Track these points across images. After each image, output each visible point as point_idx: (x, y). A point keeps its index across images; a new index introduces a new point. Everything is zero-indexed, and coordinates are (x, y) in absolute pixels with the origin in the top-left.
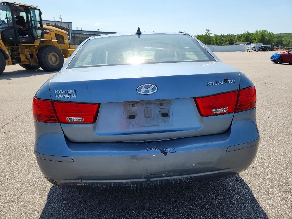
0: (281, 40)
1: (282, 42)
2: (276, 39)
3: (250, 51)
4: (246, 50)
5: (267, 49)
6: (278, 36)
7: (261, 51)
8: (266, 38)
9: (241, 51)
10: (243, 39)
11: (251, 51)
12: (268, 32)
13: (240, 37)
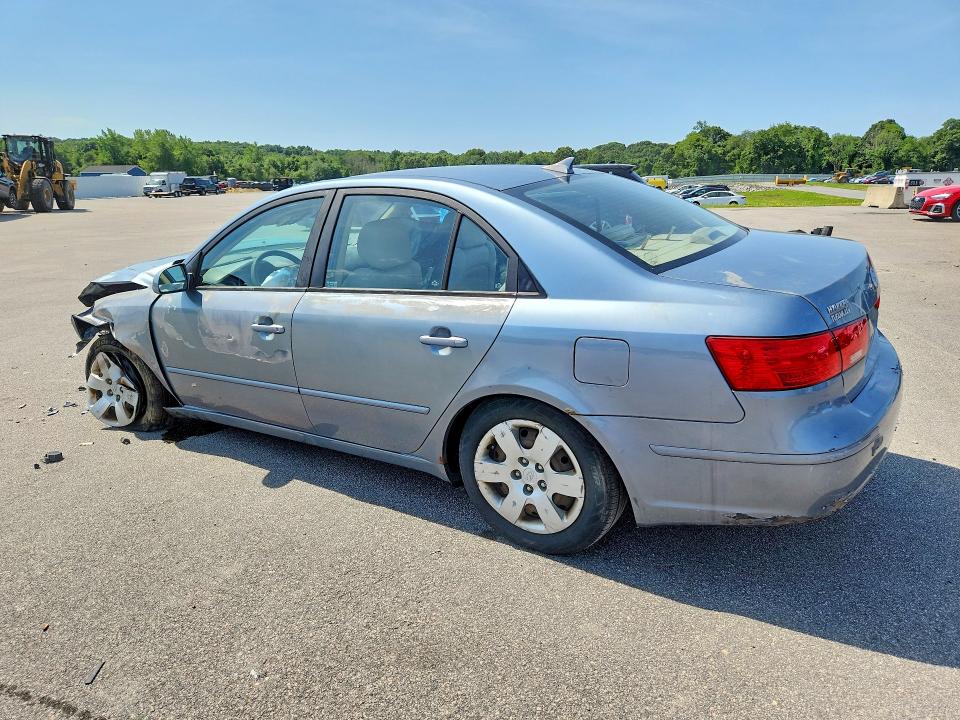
0: (219, 161)
1: (223, 167)
2: (205, 158)
3: (156, 196)
4: (142, 191)
5: (203, 189)
6: (208, 150)
7: (189, 195)
8: (176, 153)
9: (125, 196)
10: (103, 156)
11: (160, 196)
12: (174, 136)
13: (90, 146)
